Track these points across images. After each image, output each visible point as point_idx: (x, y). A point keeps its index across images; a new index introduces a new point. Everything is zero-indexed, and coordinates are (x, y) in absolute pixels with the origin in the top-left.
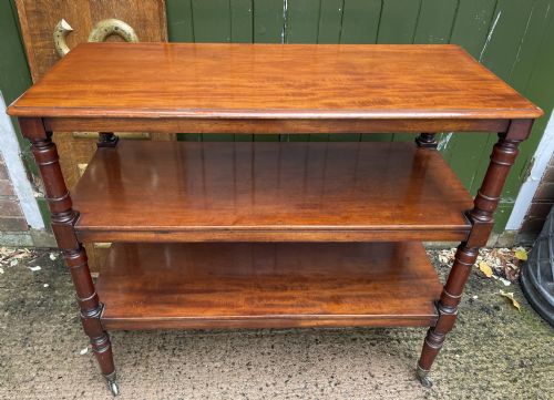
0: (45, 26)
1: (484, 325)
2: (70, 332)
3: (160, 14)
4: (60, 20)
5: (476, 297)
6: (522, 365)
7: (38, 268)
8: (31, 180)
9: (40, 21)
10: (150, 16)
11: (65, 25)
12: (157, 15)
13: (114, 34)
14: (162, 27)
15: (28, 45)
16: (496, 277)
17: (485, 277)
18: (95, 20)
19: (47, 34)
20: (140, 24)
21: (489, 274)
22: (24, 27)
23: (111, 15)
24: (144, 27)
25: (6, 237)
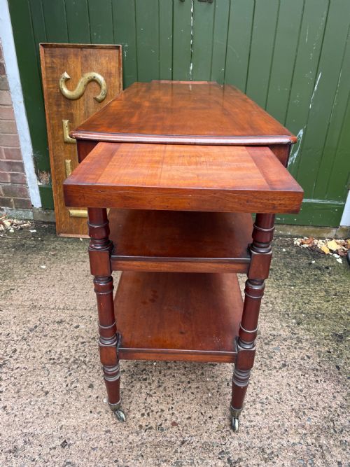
0: (55, 75)
1: (316, 275)
2: (50, 260)
3: (119, 69)
4: (63, 72)
5: (314, 262)
6: (336, 295)
7: (35, 231)
8: (37, 174)
9: (53, 72)
10: (114, 70)
11: (66, 75)
12: (117, 70)
13: (93, 80)
14: (120, 77)
15: (45, 86)
16: (331, 254)
17: (324, 253)
18: (83, 72)
19: (56, 80)
20: (107, 75)
21: (327, 252)
22: (44, 76)
23: (92, 70)
24: (110, 77)
25: (18, 212)
